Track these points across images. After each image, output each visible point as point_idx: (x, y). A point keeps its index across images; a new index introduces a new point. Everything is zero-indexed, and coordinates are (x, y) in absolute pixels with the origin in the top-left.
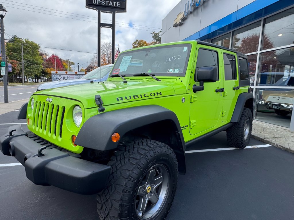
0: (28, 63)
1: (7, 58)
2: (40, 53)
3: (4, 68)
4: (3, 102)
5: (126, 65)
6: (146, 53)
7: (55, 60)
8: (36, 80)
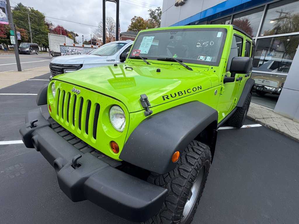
0: (36, 33)
1: (15, 26)
2: (46, 23)
3: (14, 37)
4: (16, 70)
5: (147, 47)
6: (171, 35)
7: (61, 30)
8: (45, 48)
